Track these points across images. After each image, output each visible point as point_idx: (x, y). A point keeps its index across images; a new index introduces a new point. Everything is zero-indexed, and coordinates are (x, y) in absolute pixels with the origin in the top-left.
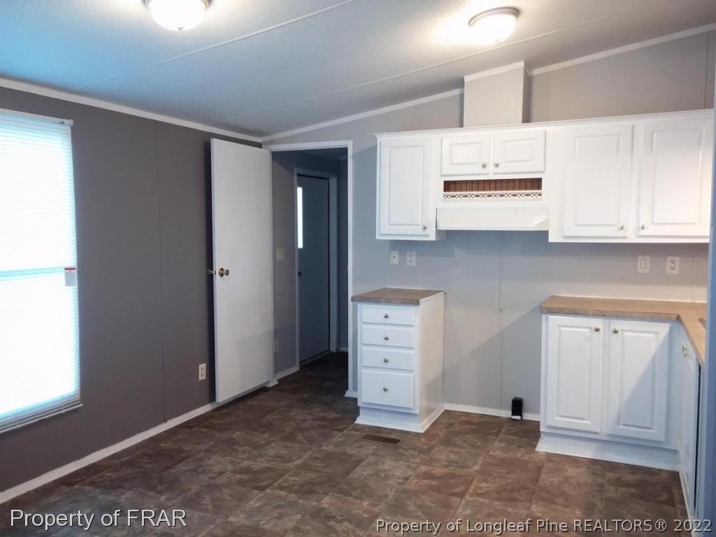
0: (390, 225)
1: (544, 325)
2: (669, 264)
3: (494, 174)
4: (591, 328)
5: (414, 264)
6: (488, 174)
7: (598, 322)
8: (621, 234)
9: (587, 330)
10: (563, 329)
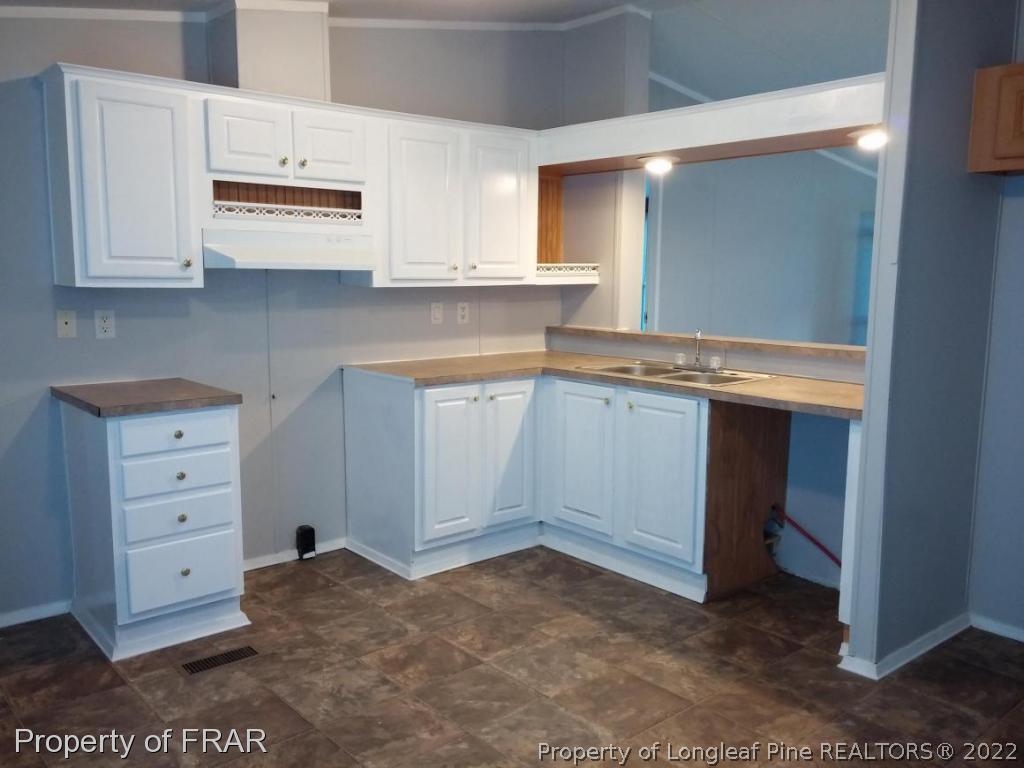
0: (111, 257)
1: (417, 403)
2: (460, 312)
3: (296, 178)
4: (467, 399)
5: (112, 334)
6: (287, 177)
7: (473, 390)
8: (452, 275)
9: (463, 402)
10: (440, 405)
